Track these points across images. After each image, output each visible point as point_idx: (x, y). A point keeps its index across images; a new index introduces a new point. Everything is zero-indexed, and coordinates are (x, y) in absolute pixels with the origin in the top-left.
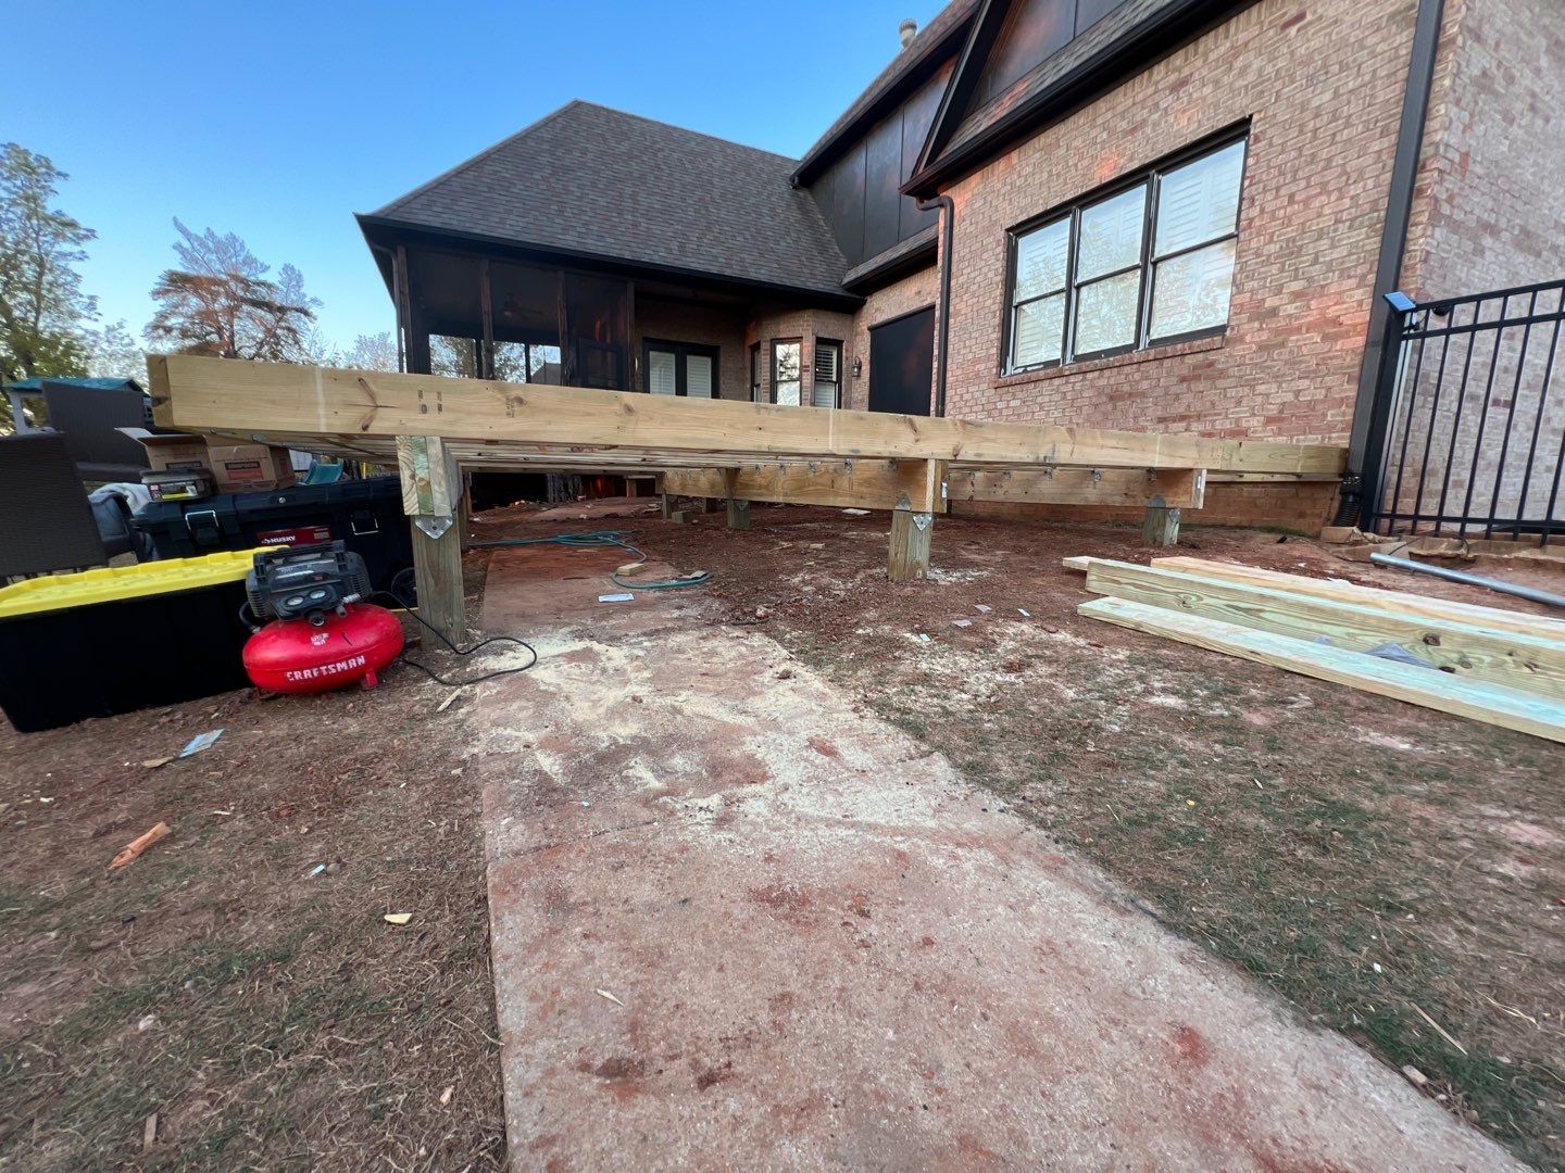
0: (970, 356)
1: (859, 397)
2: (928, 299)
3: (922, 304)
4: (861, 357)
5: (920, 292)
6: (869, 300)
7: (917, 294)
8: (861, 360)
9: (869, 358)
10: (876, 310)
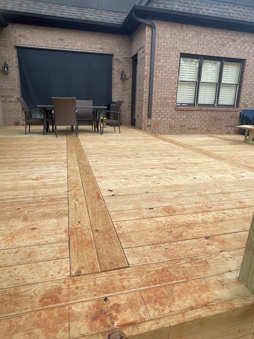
1: (8, 87)
2: (70, 46)
3: (65, 47)
4: (7, 61)
5: (62, 40)
6: (10, 26)
7: (59, 39)
8: (8, 64)
9: (17, 64)
10: (20, 36)
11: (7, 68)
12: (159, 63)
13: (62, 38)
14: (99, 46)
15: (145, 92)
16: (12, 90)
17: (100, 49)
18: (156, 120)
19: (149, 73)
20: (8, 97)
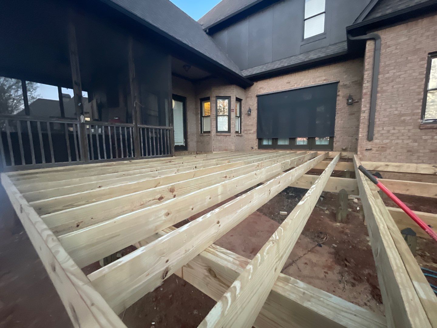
0: (396, 112)
1: (250, 124)
2: (295, 86)
3: (291, 87)
4: (251, 107)
5: (290, 82)
6: (255, 84)
7: (288, 83)
8: (251, 108)
9: (257, 108)
10: (260, 88)
11: (250, 112)
12: (387, 75)
13: (289, 81)
14: (324, 78)
15: (363, 111)
16: (252, 125)
17: (325, 80)
18: (381, 143)
19: (370, 90)
20: (249, 130)
